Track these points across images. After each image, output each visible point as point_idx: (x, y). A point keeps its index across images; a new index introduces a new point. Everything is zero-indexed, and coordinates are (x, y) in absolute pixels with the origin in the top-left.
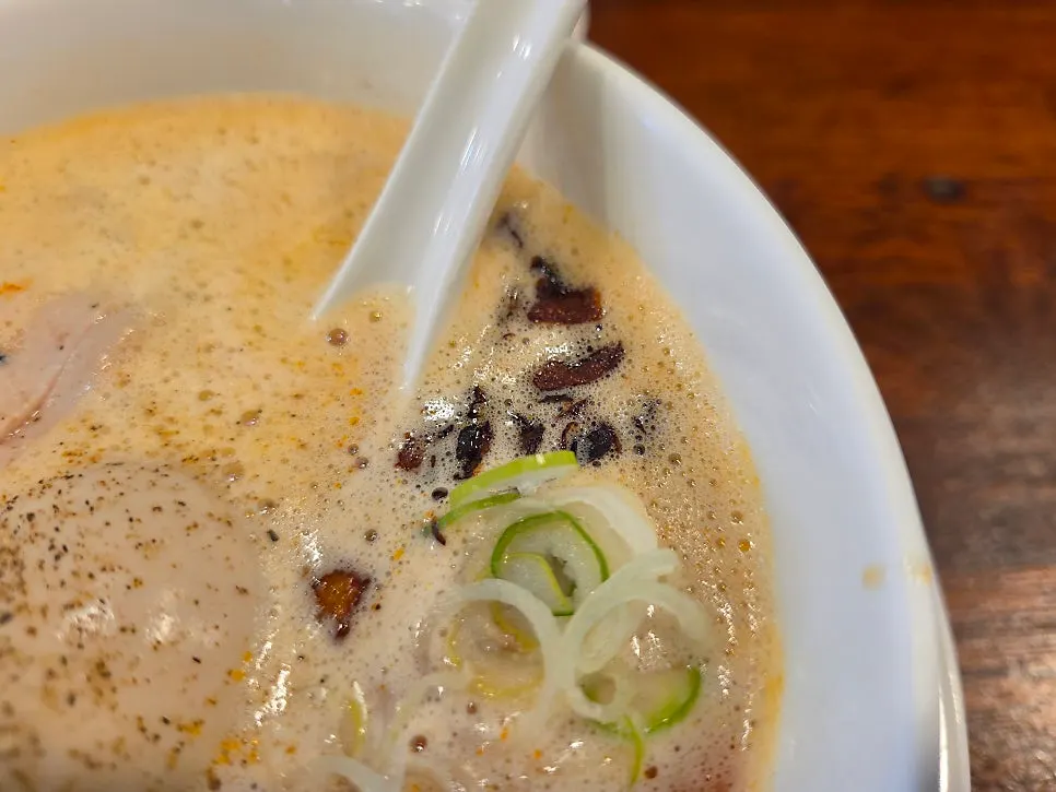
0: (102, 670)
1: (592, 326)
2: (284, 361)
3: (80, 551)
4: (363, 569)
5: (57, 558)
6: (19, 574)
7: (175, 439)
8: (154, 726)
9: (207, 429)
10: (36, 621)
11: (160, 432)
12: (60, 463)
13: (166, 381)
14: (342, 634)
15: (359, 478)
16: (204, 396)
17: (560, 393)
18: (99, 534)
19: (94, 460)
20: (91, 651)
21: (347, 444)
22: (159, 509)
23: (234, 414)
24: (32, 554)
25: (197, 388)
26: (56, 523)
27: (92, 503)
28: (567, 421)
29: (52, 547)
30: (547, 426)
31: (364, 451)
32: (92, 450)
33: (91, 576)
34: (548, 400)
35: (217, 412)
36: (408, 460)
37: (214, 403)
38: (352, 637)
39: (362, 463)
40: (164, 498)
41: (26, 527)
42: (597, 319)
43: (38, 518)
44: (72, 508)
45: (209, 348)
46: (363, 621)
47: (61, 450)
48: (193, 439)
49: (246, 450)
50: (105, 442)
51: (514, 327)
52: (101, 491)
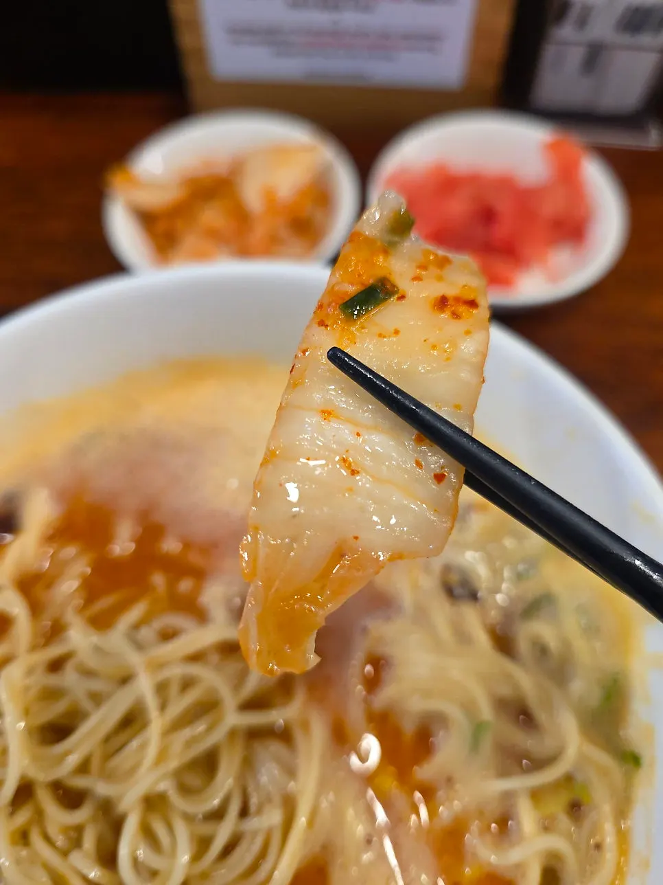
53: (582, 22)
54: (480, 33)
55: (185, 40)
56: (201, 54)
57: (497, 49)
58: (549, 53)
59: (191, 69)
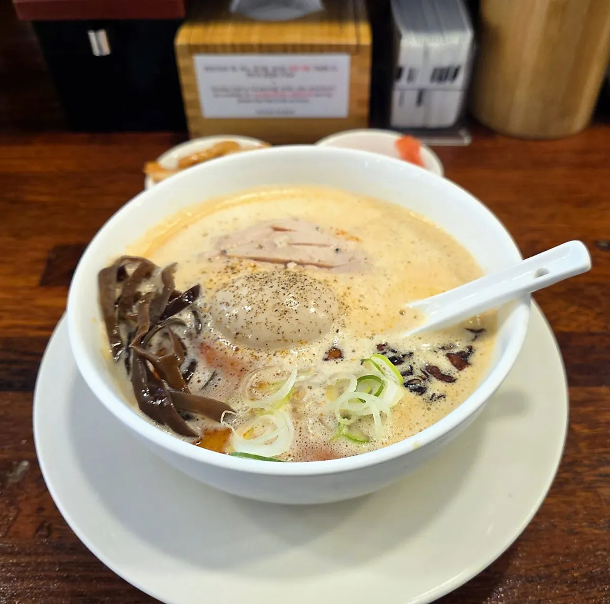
0: (286, 312)
1: (456, 370)
2: (386, 306)
3: (306, 292)
4: (344, 355)
5: (301, 289)
6: (293, 285)
7: (345, 297)
8: (280, 331)
9: (353, 302)
10: (287, 294)
11: (345, 294)
12: (322, 279)
13: (359, 286)
14: (326, 360)
15: (367, 340)
16: (362, 296)
17: (429, 374)
18: (311, 293)
19: (328, 285)
20: (288, 307)
21: (374, 332)
22: (326, 302)
23: (362, 304)
24: (299, 284)
25: (362, 293)
26: (308, 284)
27: (317, 289)
28: (419, 378)
29: (302, 287)
30: (413, 375)
31: (374, 337)
32: (330, 284)
33: (302, 297)
34: (424, 372)
35: (360, 301)
36: (381, 347)
37: (361, 299)
38: (326, 362)
39: (371, 338)
40: (329, 302)
41: (303, 280)
42: (460, 370)
43: (307, 281)
44: (313, 286)
45: (375, 288)
46: (332, 362)
47: (325, 278)
48: (348, 301)
49: (355, 313)
50: (334, 285)
51: (441, 352)
52: (321, 289)
53: (411, 78)
54: (353, 86)
55: (187, 96)
56: (197, 104)
57: (365, 94)
58: (396, 95)
59: (190, 112)
